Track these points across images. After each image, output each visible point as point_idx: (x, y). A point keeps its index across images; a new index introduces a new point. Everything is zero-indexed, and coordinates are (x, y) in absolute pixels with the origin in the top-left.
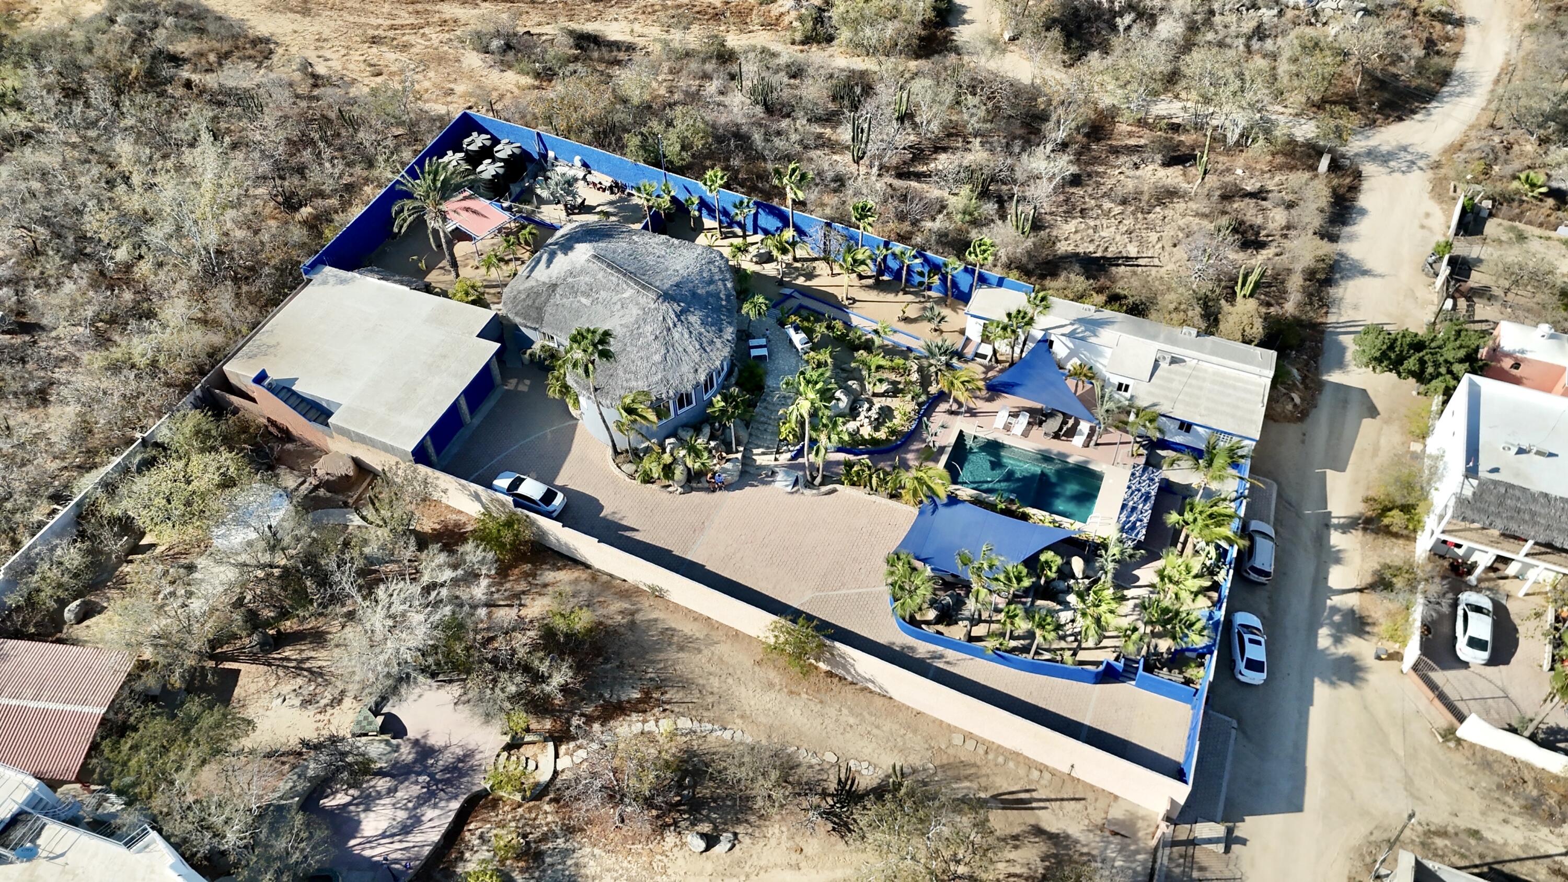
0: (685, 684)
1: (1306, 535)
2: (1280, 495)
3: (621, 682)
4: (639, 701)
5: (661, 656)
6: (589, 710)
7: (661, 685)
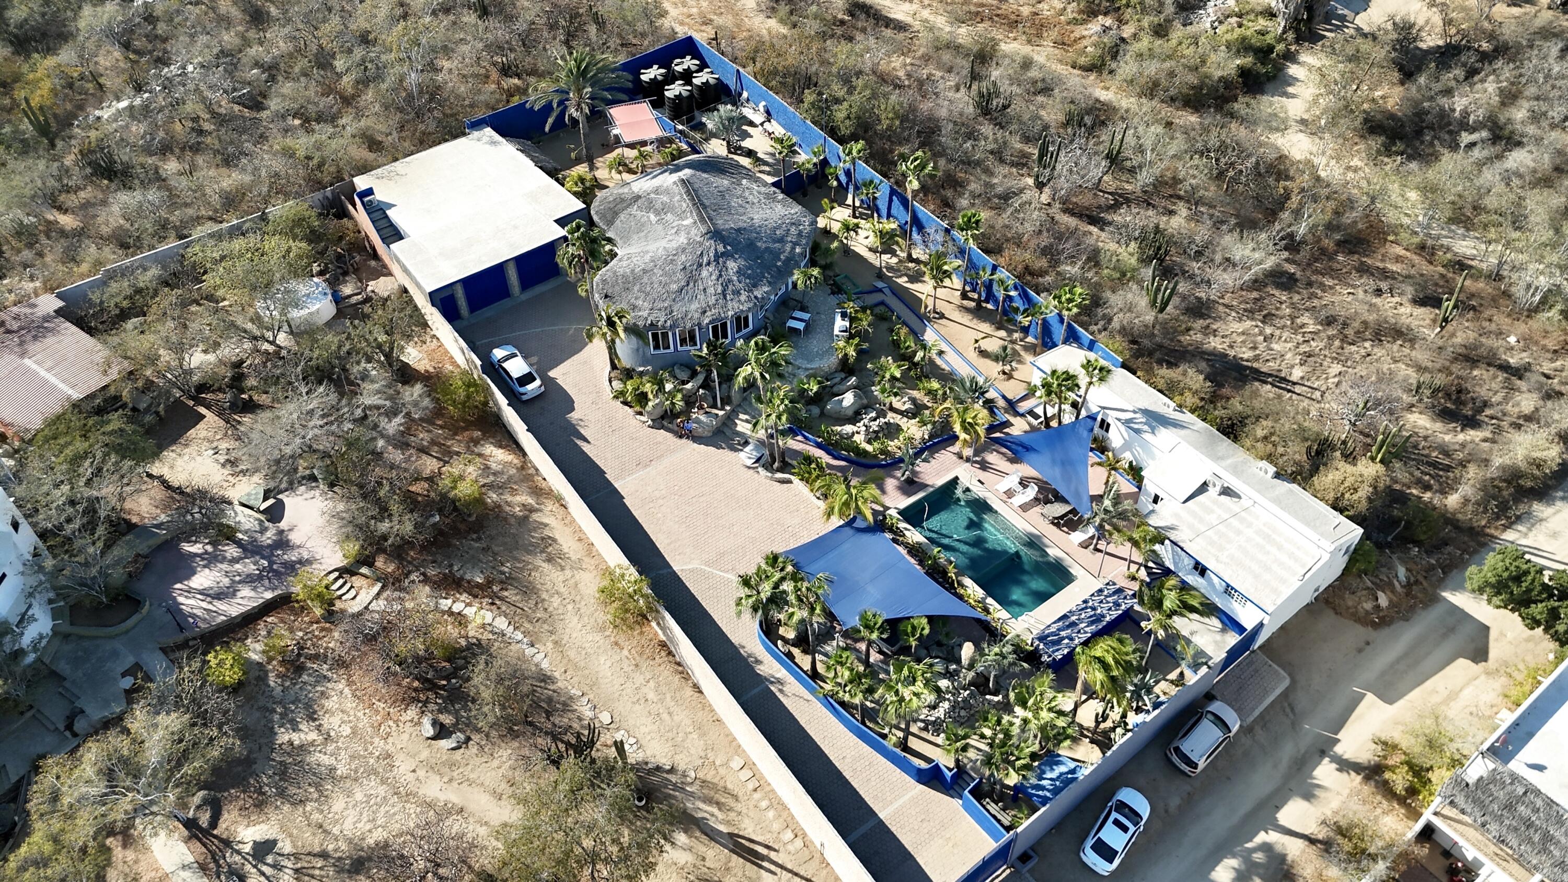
0: (529, 590)
1: (1288, 751)
2: (1285, 694)
3: (475, 562)
4: (478, 585)
5: (528, 558)
6: (431, 572)
7: (507, 582)
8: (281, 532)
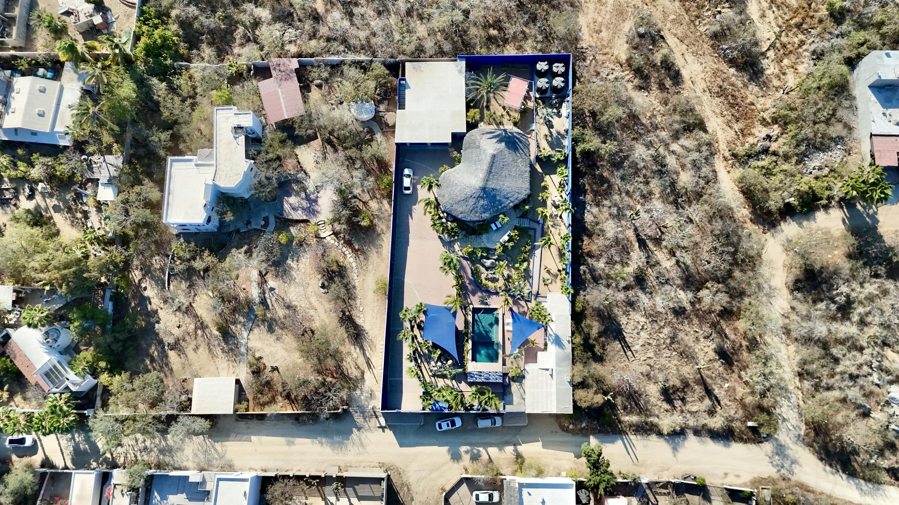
0: (366, 259)
3: (358, 241)
4: (355, 249)
5: (372, 248)
6: (347, 237)
7: (364, 253)
8: (317, 197)
